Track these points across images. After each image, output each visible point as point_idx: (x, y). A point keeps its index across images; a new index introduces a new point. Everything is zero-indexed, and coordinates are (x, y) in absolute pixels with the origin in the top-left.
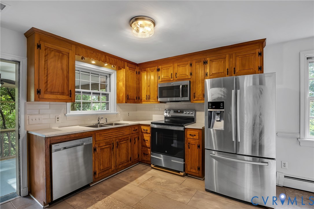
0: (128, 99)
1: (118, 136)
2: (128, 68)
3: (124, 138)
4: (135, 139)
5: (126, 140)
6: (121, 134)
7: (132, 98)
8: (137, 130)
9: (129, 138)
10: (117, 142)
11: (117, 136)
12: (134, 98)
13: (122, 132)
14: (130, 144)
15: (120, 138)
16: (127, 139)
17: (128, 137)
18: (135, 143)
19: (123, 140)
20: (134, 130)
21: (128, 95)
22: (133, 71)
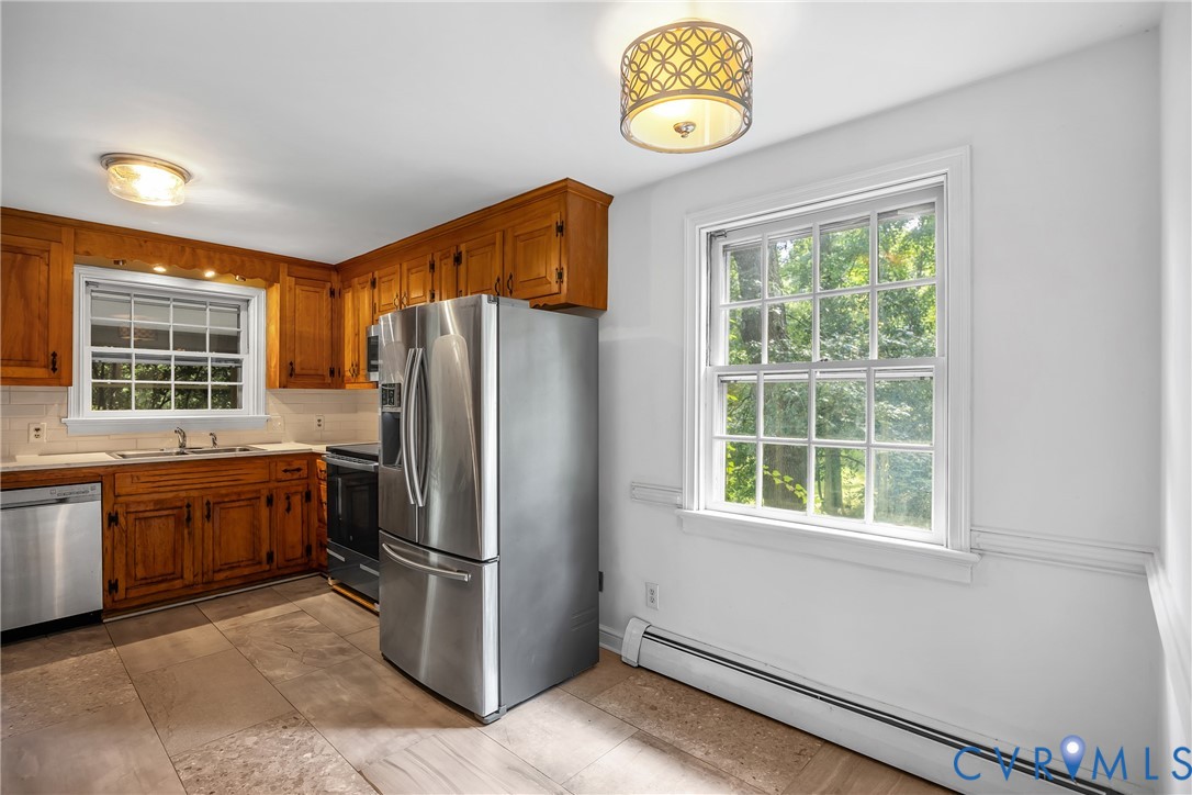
0: (291, 375)
1: (213, 485)
2: (290, 281)
3: (239, 494)
4: (288, 498)
5: (250, 499)
6: (225, 479)
7: (312, 372)
8: (299, 470)
9: (265, 493)
10: (208, 503)
11: (207, 485)
12: (320, 372)
13: (231, 472)
14: (264, 512)
15: (223, 491)
16: (254, 495)
17: (258, 491)
18: (288, 510)
19: (234, 498)
20: (285, 471)
21: (291, 364)
22: (318, 290)
